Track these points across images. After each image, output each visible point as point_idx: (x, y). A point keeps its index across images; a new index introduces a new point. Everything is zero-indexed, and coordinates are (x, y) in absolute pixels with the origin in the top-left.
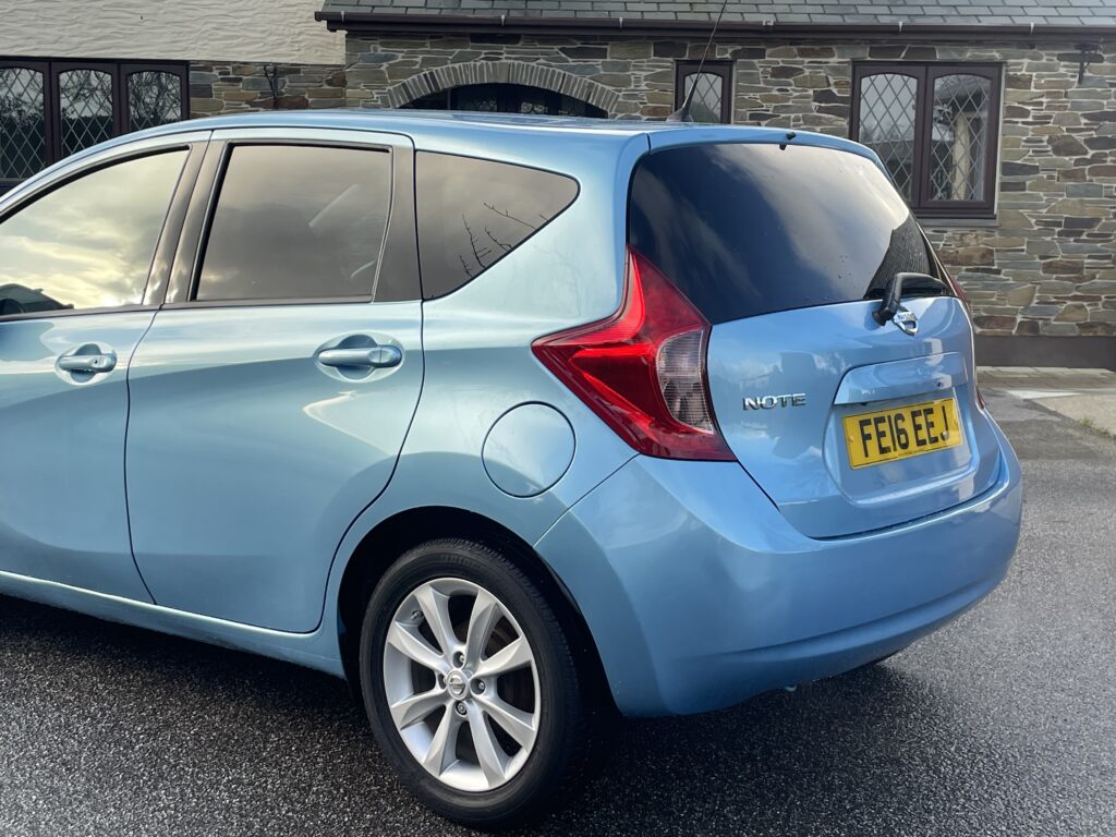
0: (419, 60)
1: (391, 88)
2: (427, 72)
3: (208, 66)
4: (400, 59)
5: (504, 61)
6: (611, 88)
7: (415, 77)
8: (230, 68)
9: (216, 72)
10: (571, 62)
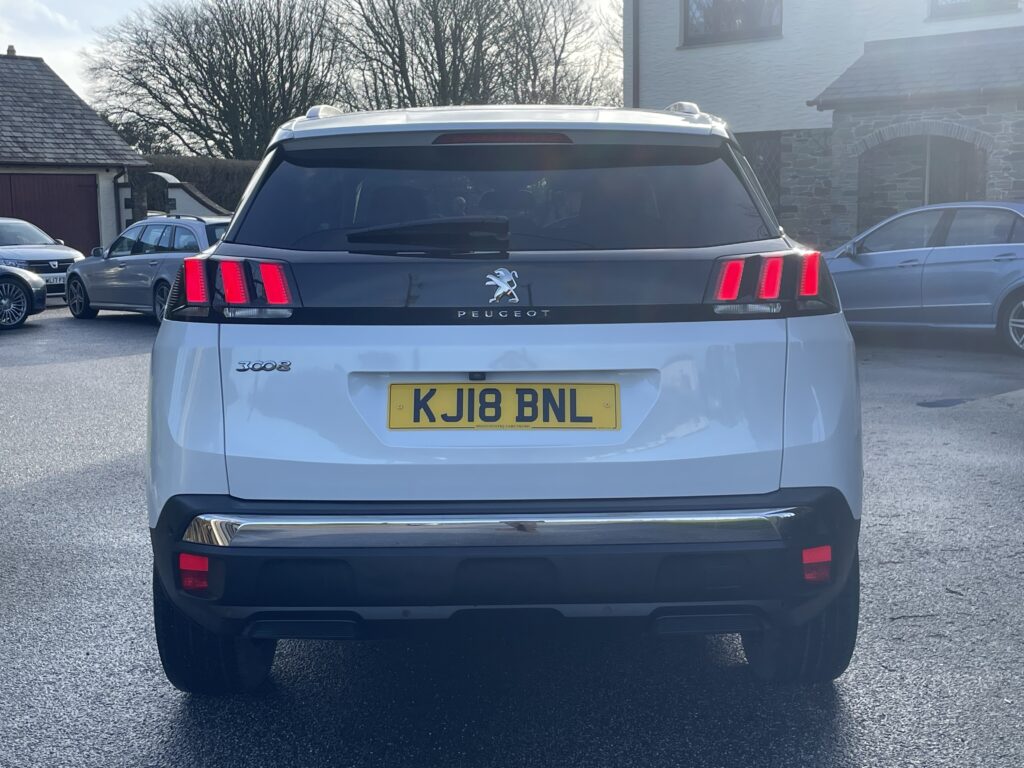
0: (873, 123)
1: (857, 142)
2: (877, 131)
3: (791, 133)
4: (862, 124)
5: (922, 120)
6: (988, 134)
7: (870, 135)
8: (802, 133)
9: (795, 137)
10: (964, 118)
